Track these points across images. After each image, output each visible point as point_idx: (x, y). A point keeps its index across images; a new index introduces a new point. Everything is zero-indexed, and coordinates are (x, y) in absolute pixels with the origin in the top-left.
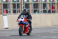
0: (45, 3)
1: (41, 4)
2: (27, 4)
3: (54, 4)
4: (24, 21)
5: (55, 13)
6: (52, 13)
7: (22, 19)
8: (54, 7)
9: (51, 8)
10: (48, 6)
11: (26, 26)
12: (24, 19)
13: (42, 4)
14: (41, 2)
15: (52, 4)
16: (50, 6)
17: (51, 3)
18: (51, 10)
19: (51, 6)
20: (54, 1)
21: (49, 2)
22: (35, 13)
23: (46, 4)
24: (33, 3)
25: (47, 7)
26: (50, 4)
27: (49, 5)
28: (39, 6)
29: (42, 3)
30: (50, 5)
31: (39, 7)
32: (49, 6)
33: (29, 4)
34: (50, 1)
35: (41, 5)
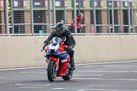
0: (62, 9)
1: (52, 11)
2: (20, 12)
3: (82, 11)
4: (59, 50)
5: (84, 32)
6: (78, 32)
7: (55, 45)
8: (82, 18)
9: (76, 22)
10: (68, 16)
11: (63, 61)
12: (58, 46)
13: (55, 12)
14: (51, 8)
15: (77, 11)
16: (73, 17)
17: (76, 9)
18: (75, 25)
19: (76, 17)
20: (82, 6)
21: (70, 8)
22: (38, 32)
23: (63, 11)
24: (33, 9)
25: (66, 19)
26: (73, 11)
27: (70, 14)
28: (47, 17)
29: (55, 9)
30: (73, 14)
31: (47, 20)
32: (71, 16)
33: (23, 12)
34: (73, 6)
35: (51, 13)
